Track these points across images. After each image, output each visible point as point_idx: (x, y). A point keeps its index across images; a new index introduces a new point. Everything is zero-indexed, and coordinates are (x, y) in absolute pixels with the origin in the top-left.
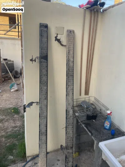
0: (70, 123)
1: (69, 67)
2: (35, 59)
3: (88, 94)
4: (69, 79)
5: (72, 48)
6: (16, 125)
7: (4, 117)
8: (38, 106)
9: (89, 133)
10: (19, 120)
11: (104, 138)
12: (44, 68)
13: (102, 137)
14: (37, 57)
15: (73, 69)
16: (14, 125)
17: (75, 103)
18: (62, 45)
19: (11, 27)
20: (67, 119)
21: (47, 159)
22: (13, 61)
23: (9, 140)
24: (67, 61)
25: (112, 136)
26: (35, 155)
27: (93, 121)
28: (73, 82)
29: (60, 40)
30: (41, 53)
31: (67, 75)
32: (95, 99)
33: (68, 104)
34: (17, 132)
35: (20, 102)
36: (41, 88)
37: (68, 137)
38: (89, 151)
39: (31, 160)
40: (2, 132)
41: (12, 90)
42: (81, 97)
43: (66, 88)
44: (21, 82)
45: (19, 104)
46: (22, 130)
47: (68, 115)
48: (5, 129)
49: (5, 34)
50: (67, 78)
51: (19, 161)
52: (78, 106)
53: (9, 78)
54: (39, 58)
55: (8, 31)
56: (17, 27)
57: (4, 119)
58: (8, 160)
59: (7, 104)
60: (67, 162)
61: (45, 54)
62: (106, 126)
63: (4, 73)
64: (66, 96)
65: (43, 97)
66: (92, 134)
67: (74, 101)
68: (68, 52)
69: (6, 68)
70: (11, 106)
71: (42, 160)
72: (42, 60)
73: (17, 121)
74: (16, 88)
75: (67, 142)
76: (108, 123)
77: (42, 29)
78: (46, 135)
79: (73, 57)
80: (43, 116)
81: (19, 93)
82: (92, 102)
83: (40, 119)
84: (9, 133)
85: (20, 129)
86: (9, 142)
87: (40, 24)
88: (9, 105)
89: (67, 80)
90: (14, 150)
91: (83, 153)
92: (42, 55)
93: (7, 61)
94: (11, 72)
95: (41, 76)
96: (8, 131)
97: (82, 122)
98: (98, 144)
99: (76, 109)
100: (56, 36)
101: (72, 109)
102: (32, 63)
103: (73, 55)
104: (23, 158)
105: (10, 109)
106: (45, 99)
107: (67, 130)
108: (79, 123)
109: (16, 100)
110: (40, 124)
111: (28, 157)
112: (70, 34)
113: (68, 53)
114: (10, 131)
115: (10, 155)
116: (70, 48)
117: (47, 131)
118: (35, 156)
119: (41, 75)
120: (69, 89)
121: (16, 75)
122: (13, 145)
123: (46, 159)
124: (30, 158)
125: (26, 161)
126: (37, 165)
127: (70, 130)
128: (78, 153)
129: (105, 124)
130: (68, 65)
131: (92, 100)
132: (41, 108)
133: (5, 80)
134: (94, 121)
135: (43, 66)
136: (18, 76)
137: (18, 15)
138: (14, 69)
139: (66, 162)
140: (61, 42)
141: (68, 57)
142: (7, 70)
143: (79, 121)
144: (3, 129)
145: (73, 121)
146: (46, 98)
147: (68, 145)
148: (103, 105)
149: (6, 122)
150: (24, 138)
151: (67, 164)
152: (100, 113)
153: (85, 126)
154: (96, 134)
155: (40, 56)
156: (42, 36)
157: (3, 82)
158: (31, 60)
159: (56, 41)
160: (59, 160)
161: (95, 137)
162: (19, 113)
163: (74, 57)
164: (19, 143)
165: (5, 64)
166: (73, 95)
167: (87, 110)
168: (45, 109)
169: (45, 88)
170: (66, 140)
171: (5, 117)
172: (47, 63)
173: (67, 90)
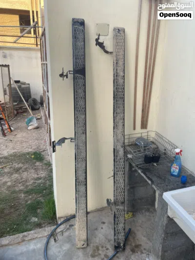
0: (119, 167)
1: (118, 86)
2: (67, 74)
3: (146, 128)
4: (118, 103)
5: (121, 57)
6: (39, 176)
7: (20, 165)
8: (73, 144)
9: (148, 180)
10: (42, 169)
11: (171, 187)
12: (80, 88)
13: (167, 186)
14: (70, 71)
15: (124, 89)
16: (36, 176)
17: (126, 141)
18: (106, 52)
19: (24, 31)
20: (116, 162)
21: (87, 219)
22: (29, 84)
23: (30, 197)
24: (114, 77)
25: (182, 185)
26: (70, 216)
27: (153, 165)
28: (124, 107)
29: (103, 43)
30: (75, 64)
31: (114, 97)
32: (157, 134)
33: (116, 141)
34: (42, 185)
35: (42, 145)
36: (77, 117)
37: (117, 187)
38: (148, 210)
39: (65, 222)
40: (20, 185)
41: (30, 128)
42: (136, 132)
43: (114, 118)
44: (42, 115)
45: (42, 147)
46: (48, 183)
47: (117, 156)
48: (24, 181)
49: (15, 42)
50: (114, 103)
51: (46, 224)
52: (131, 145)
53: (23, 110)
54: (72, 73)
55: (20, 37)
56: (32, 30)
57: (21, 168)
58: (31, 223)
59: (23, 147)
60: (116, 224)
61: (81, 66)
62: (174, 172)
63: (16, 102)
64: (114, 129)
65: (80, 131)
66: (152, 182)
67: (126, 137)
68: (115, 62)
69: (19, 94)
70: (30, 150)
71: (81, 220)
72: (77, 75)
74: (35, 123)
75: (115, 195)
76: (176, 167)
77: (76, 28)
78: (86, 185)
80: (81, 157)
81: (41, 131)
82: (152, 139)
83: (76, 162)
84: (29, 187)
85: (46, 181)
86: (31, 199)
87: (73, 19)
88: (27, 149)
89: (114, 105)
90: (39, 210)
91: (139, 213)
92: (77, 67)
93: (19, 84)
94: (27, 101)
95: (76, 99)
96: (28, 184)
97: (137, 167)
98: (161, 195)
99: (128, 149)
100: (97, 37)
101: (122, 147)
102: (63, 80)
103: (122, 67)
104: (52, 220)
105: (28, 154)
106: (83, 133)
107: (115, 178)
108: (133, 167)
109: (36, 141)
111: (60, 218)
112: (119, 34)
113: (116, 64)
114: (31, 183)
115: (33, 216)
116: (119, 57)
117: (86, 179)
118: (69, 217)
119: (75, 97)
120: (118, 118)
121: (34, 105)
122: (37, 203)
123: (85, 219)
124: (62, 220)
125: (57, 224)
126: (73, 227)
127: (120, 178)
128: (131, 214)
129: (172, 168)
130: (115, 82)
131: (152, 136)
132: (77, 147)
133: (17, 113)
134: (155, 164)
135: (79, 85)
136: (37, 107)
137: (33, 12)
138: (30, 96)
139: (114, 223)
140: (104, 47)
141: (115, 70)
142: (21, 98)
143: (134, 165)
144: (21, 181)
145: (124, 165)
146: (85, 133)
147: (117, 199)
148: (169, 143)
149: (24, 173)
150: (52, 193)
151: (116, 226)
152: (165, 154)
153: (142, 172)
154: (159, 182)
155: (74, 69)
156: (75, 38)
157: (16, 115)
158: (62, 75)
159: (98, 46)
160: (104, 223)
161: (157, 186)
162: (43, 160)
163: (124, 70)
164: (45, 199)
165: (18, 89)
166: (124, 128)
167: (145, 150)
168: (82, 148)
169: (83, 117)
170: (114, 192)
171: (22, 165)
172: (85, 79)
173: (115, 120)
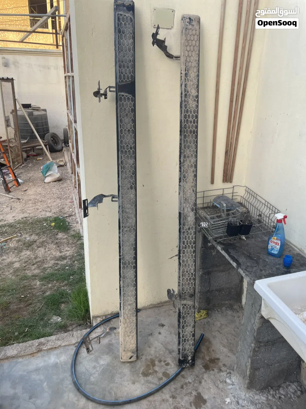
0: (187, 241)
1: (187, 112)
2: (106, 91)
3: (230, 181)
4: (187, 141)
5: (194, 64)
6: (64, 253)
7: (34, 237)
8: (116, 204)
9: (231, 262)
10: (68, 243)
11: (268, 272)
12: (127, 115)
13: (261, 270)
14: (110, 87)
15: (197, 117)
16: (58, 254)
17: (199, 201)
18: (170, 56)
19: (36, 23)
20: (182, 233)
21: (137, 319)
22: (45, 110)
23: (50, 285)
24: (181, 97)
25: (285, 270)
26: (111, 314)
27: (240, 239)
28: (197, 147)
29: (163, 42)
30: (119, 76)
31: (181, 131)
32: (248, 191)
33: (183, 200)
34: (67, 268)
35: (67, 206)
36: (122, 162)
37: (183, 272)
38: (231, 307)
39: (102, 324)
40: (33, 267)
41: (48, 180)
42: (215, 186)
43: (180, 164)
44: (67, 160)
45: (66, 209)
46: (77, 265)
47: (184, 225)
48: (39, 262)
49: (22, 42)
50: (181, 140)
51: (74, 326)
52: (206, 208)
53: (36, 152)
54: (114, 89)
55: (30, 32)
56: (50, 21)
57: (35, 242)
58: (51, 324)
59: (38, 209)
60: (181, 327)
61: (128, 79)
62: (273, 249)
63: (26, 139)
64: (180, 182)
65: (127, 184)
66: (239, 264)
67: (199, 195)
68: (183, 72)
69: (30, 127)
70: (48, 214)
71: (128, 320)
72: (123, 94)
73: (66, 246)
74: (55, 173)
75: (181, 284)
76: (276, 241)
77: (121, 15)
78: (136, 267)
79: (196, 86)
80: (127, 225)
81: (65, 185)
82: (239, 199)
83: (119, 233)
84: (48, 271)
85: (74, 262)
86: (51, 289)
87: (116, 1)
88: (43, 213)
89: (181, 144)
90: (63, 305)
91: (216, 312)
92: (122, 81)
93: (29, 110)
94: (42, 137)
95: (120, 133)
96: (46, 266)
97: (216, 241)
98: (251, 284)
99: (202, 213)
100: (154, 31)
101: (192, 210)
102: (100, 101)
103: (195, 81)
104: (83, 320)
105: (46, 220)
106: (131, 188)
107: (181, 258)
108: (209, 242)
109: (58, 201)
110: (121, 243)
111: (96, 317)
112: (190, 27)
113: (185, 76)
114: (50, 265)
115: (54, 314)
116: (190, 64)
117: (136, 258)
118: (109, 316)
119: (119, 130)
120: (187, 163)
121: (54, 143)
122: (60, 294)
123: (135, 318)
124: (99, 320)
125: (91, 326)
126: (115, 331)
127: (189, 258)
128: (205, 312)
129: (270, 242)
130: (183, 105)
131: (240, 193)
132: (122, 209)
133: (28, 156)
134: (244, 237)
135: (125, 109)
136: (59, 147)
138: (48, 130)
139: (179, 325)
140: (166, 47)
141: (183, 86)
142: (33, 132)
143: (210, 238)
144: (34, 261)
145: (195, 238)
146: (134, 187)
147: (183, 290)
148: (267, 204)
149: (39, 249)
150: (82, 279)
151: (181, 331)
152: (259, 221)
153: (223, 249)
154: (249, 264)
155: (116, 84)
156: (119, 32)
157: (26, 160)
158: (97, 94)
159: (156, 46)
160: (163, 325)
161: (245, 270)
162: (69, 229)
163: (198, 86)
164: (72, 290)
165: (27, 118)
166: (196, 180)
167: (228, 215)
168: (131, 211)
169: (131, 161)
170: (179, 280)
171: (37, 238)
172: (134, 100)
173: (182, 167)
